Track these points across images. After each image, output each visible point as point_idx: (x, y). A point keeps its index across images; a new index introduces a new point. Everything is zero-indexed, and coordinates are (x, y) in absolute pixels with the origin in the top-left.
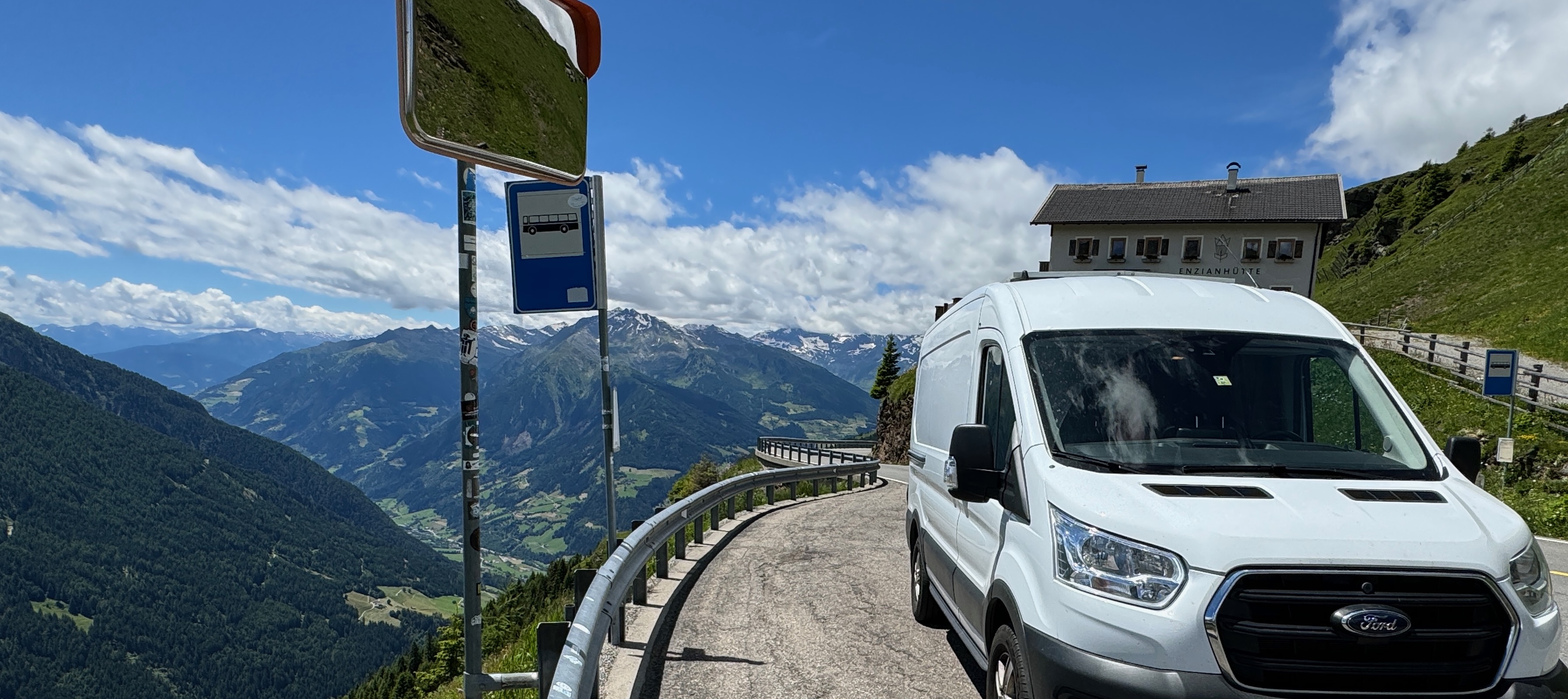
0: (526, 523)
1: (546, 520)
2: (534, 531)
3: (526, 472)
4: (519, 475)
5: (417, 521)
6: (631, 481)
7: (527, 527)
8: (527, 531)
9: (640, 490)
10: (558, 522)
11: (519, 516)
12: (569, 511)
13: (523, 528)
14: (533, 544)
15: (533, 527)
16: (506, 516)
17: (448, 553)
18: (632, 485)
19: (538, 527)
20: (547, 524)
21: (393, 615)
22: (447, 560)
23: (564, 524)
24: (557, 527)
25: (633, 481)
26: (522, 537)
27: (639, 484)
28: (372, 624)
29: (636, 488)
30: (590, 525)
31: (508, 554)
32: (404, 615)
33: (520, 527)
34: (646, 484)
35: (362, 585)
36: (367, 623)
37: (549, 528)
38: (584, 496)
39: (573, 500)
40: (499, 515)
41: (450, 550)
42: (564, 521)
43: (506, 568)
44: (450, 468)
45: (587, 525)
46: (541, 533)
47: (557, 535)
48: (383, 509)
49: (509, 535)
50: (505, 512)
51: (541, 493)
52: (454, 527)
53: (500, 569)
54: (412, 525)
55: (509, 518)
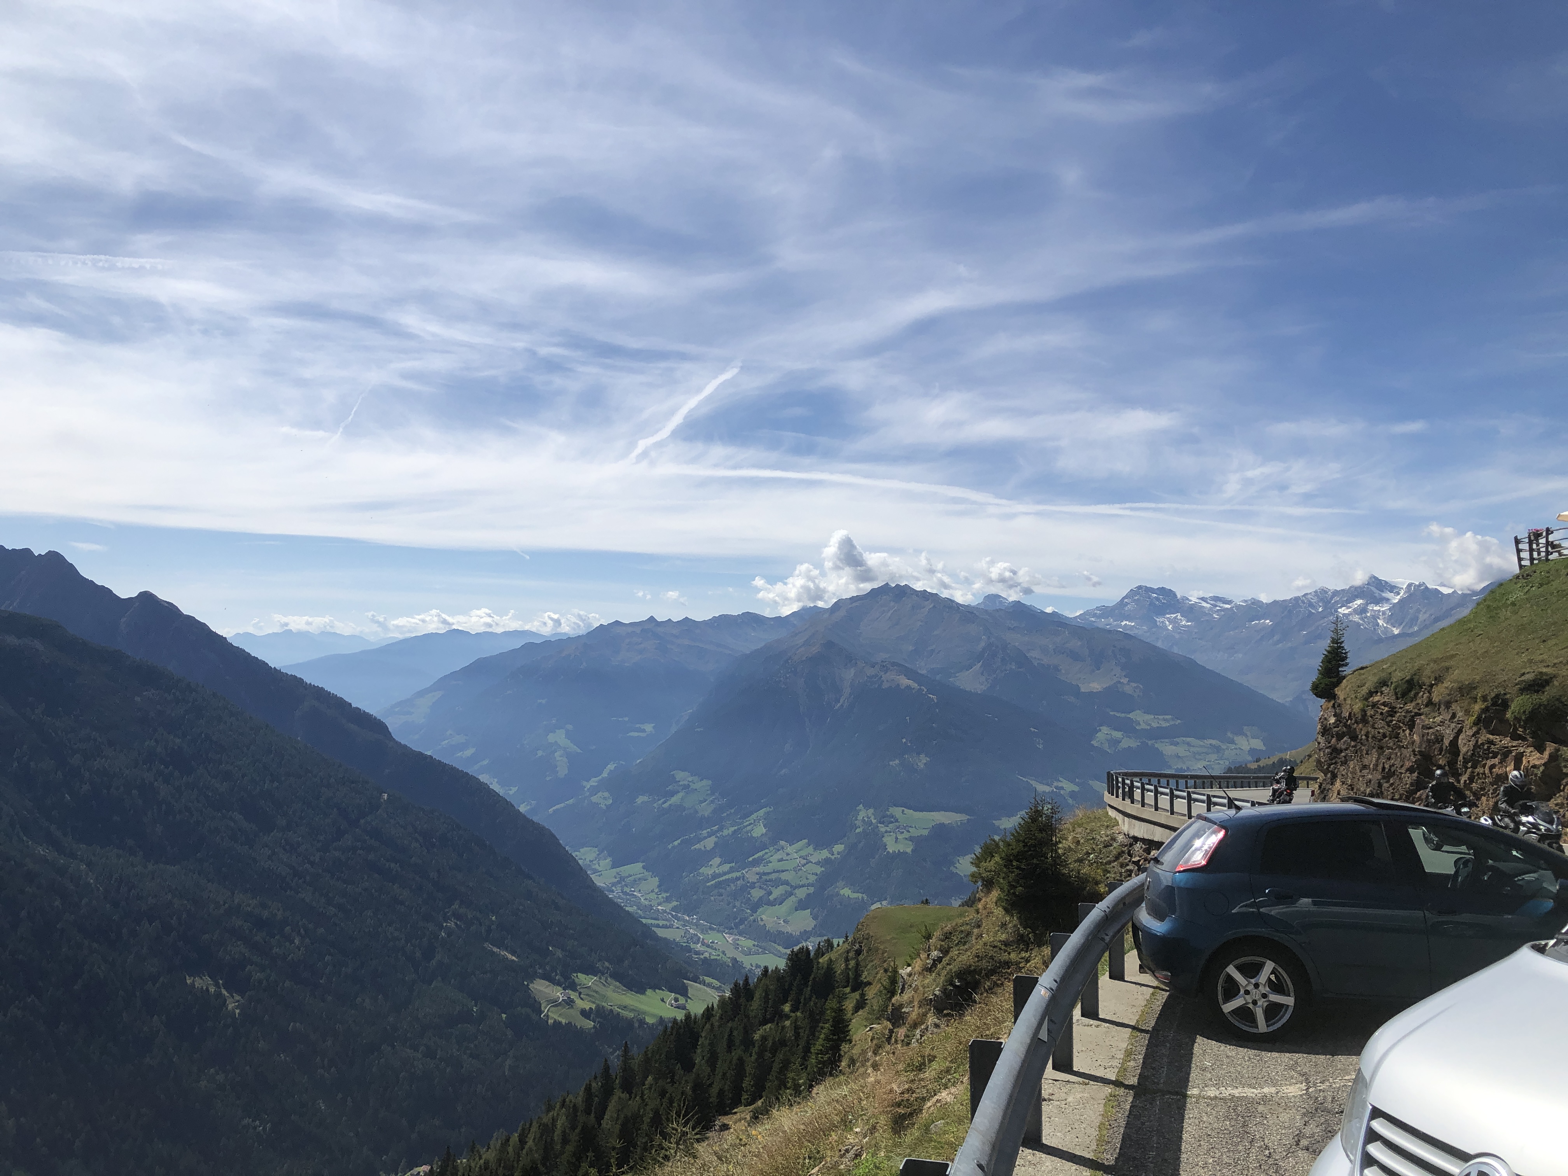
0: (760, 887)
1: (787, 883)
2: (771, 898)
3: (762, 812)
4: (754, 816)
5: (622, 879)
6: (905, 828)
7: (762, 893)
8: (761, 898)
9: (917, 841)
10: (803, 886)
11: (751, 875)
12: (819, 870)
13: (756, 894)
14: (769, 917)
15: (770, 893)
16: (734, 875)
17: (658, 926)
18: (906, 835)
19: (777, 892)
20: (788, 888)
21: (585, 1014)
22: (658, 939)
23: (811, 890)
24: (801, 893)
25: (907, 828)
26: (755, 908)
27: (914, 833)
28: (557, 1024)
29: (911, 839)
30: (846, 892)
31: (735, 931)
32: (600, 1014)
33: (752, 891)
34: (925, 833)
35: (548, 968)
36: (550, 1021)
37: (791, 894)
38: (839, 848)
39: (825, 854)
40: (725, 874)
41: (661, 923)
42: (812, 885)
43: (731, 953)
44: (666, 805)
45: (842, 892)
46: (780, 901)
47: (801, 905)
48: (580, 862)
49: (738, 904)
50: (732, 870)
51: (782, 843)
52: (666, 892)
53: (723, 952)
54: (614, 884)
55: (738, 879)
